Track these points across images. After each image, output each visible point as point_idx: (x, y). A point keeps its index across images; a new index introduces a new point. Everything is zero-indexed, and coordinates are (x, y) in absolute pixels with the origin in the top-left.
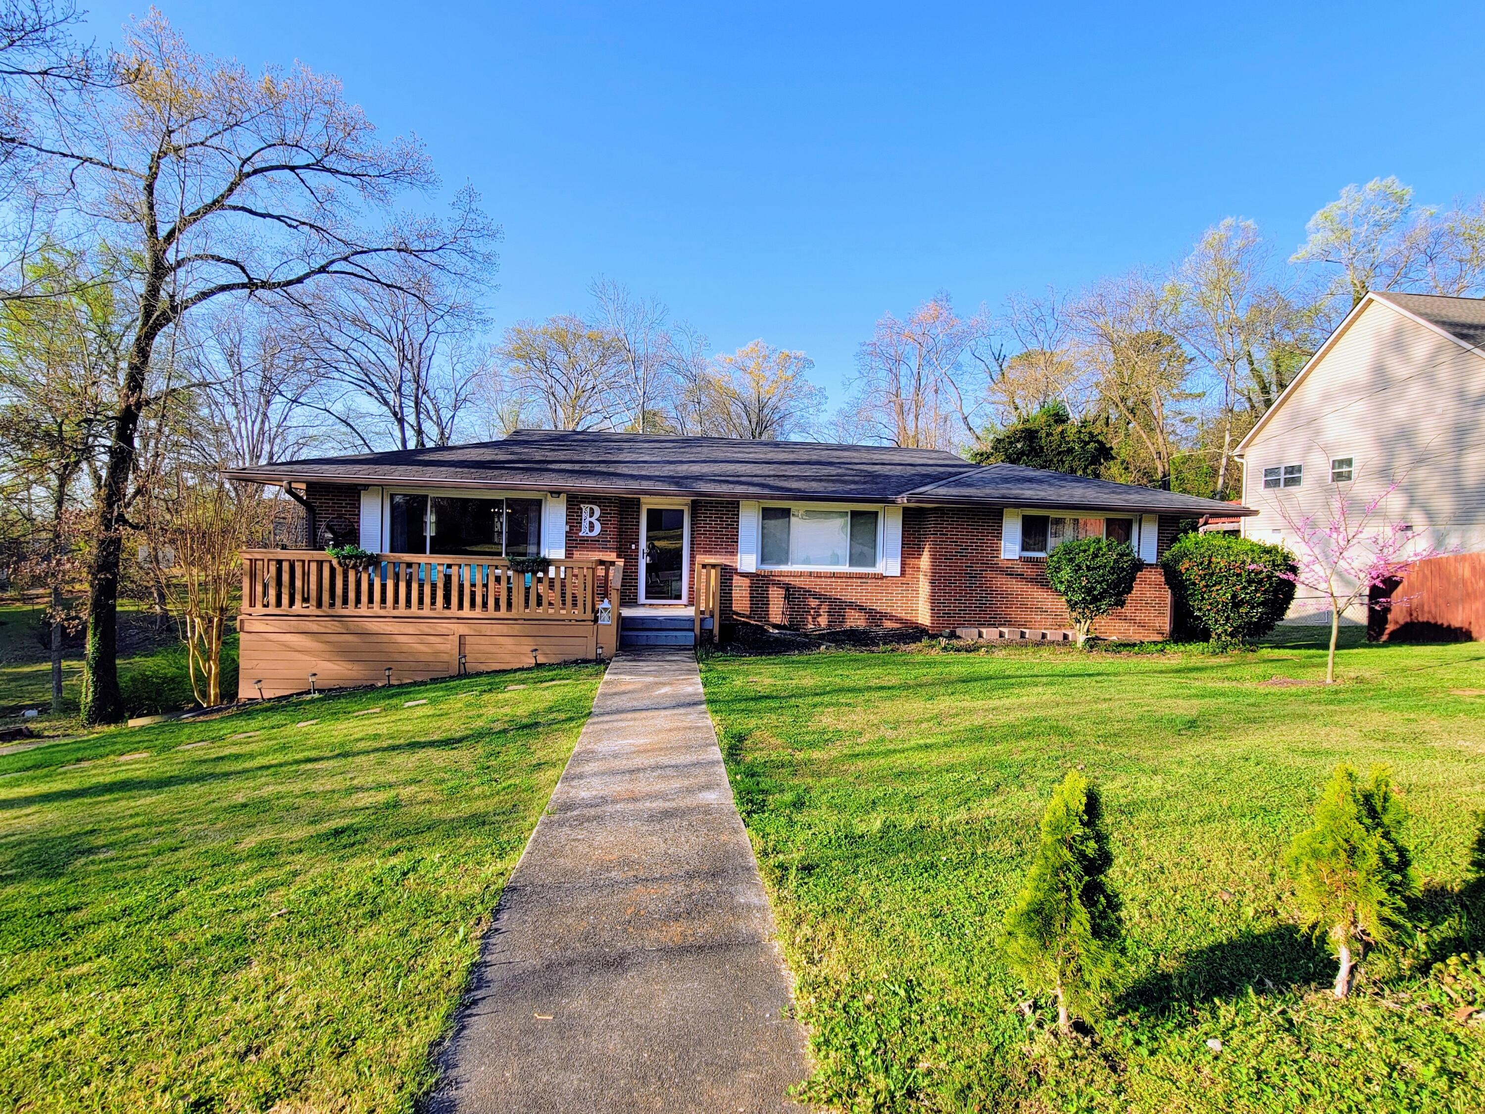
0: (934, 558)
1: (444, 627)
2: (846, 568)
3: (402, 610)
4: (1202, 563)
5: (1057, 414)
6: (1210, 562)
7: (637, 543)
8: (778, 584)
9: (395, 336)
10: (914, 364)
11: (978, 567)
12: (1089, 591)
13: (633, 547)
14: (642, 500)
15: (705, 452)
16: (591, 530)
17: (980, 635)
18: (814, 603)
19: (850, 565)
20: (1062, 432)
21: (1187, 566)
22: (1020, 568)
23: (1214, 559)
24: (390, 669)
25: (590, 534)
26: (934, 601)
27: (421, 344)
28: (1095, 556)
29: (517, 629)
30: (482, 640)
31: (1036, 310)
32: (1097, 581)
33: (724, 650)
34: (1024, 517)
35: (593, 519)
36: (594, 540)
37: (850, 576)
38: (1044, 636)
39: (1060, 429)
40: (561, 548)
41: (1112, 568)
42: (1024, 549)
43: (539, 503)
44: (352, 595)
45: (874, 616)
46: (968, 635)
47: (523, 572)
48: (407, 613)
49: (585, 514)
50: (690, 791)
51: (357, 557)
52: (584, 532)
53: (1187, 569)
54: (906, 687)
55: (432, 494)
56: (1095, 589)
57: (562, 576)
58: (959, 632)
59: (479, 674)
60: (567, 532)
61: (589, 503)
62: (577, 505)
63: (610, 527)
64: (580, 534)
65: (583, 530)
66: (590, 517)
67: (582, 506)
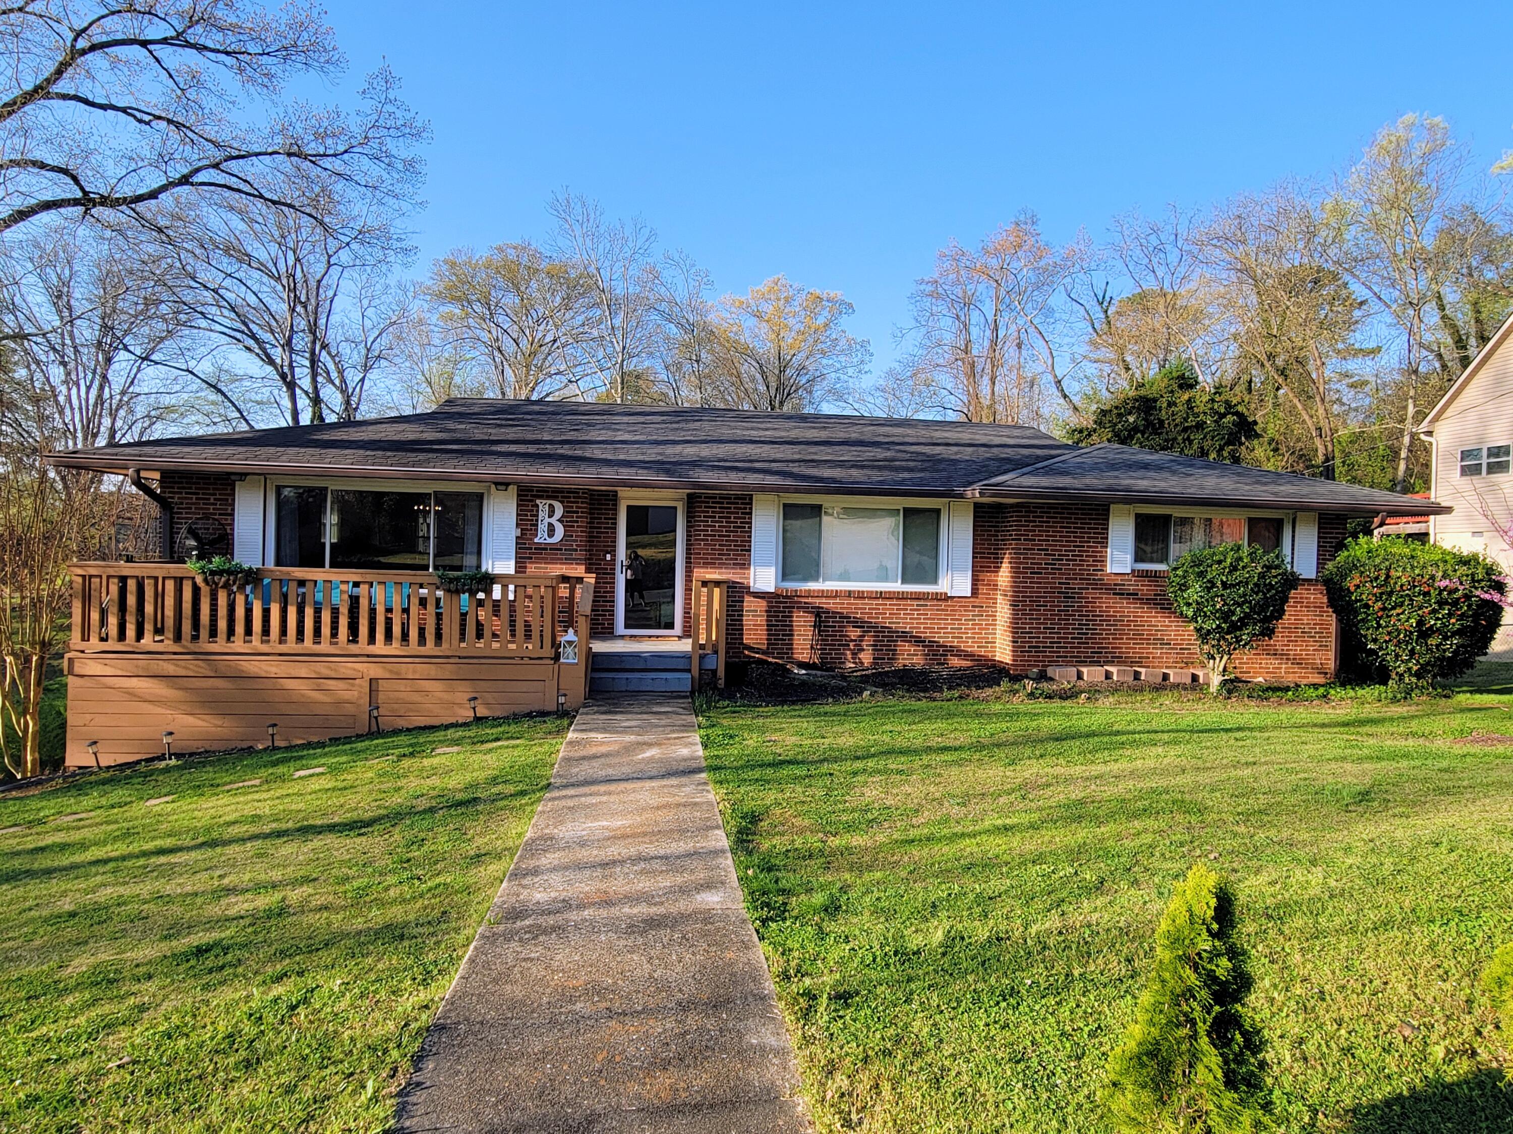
0: (1016, 571)
1: (348, 667)
2: (897, 586)
3: (291, 645)
4: (1377, 578)
5: (1182, 377)
6: (1388, 576)
7: (613, 552)
8: (806, 608)
9: (283, 269)
10: (989, 308)
11: (1076, 584)
12: (1226, 616)
13: (608, 557)
14: (620, 494)
15: (706, 428)
16: (551, 535)
17: (1080, 676)
18: (854, 633)
19: (903, 583)
20: (1189, 400)
21: (1357, 581)
22: (1132, 585)
23: (1393, 573)
24: (274, 725)
25: (549, 541)
26: (1017, 630)
27: (319, 282)
28: (1234, 568)
29: (448, 671)
30: (401, 685)
31: (1153, 238)
32: (1236, 603)
33: (731, 697)
34: (1138, 516)
35: (553, 520)
36: (554, 548)
37: (903, 597)
38: (1165, 677)
39: (1186, 397)
40: (509, 559)
41: (1256, 585)
42: (1138, 558)
43: (480, 498)
44: (222, 624)
45: (936, 651)
46: (1064, 676)
47: (458, 592)
48: (299, 648)
49: (543, 513)
50: (684, 891)
51: (229, 572)
52: (541, 537)
53: (1358, 586)
54: (979, 747)
55: (333, 486)
56: (1233, 613)
57: (511, 597)
58: (1050, 672)
59: (396, 732)
60: (517, 538)
61: (549, 498)
62: (531, 501)
63: (577, 531)
64: (536, 540)
65: (539, 535)
66: (550, 517)
67: (538, 501)
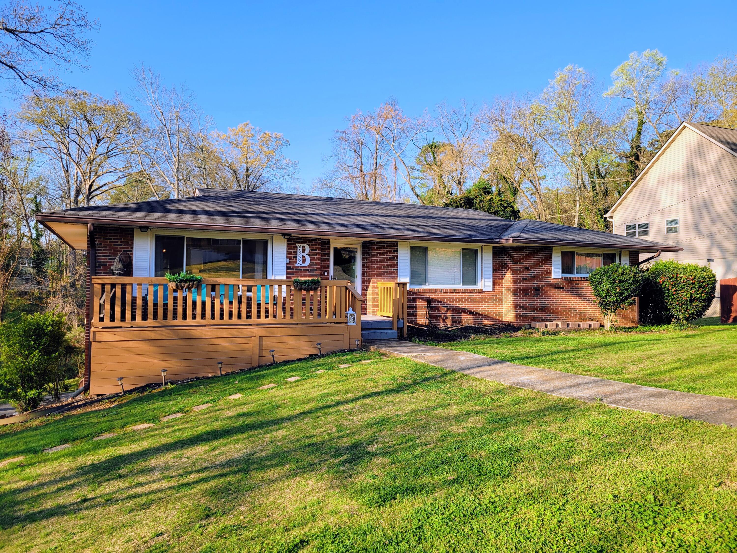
0: (515, 278)
1: (247, 331)
2: (460, 286)
3: (217, 320)
4: (672, 278)
6: (677, 277)
7: (328, 271)
8: (422, 298)
11: (540, 284)
12: (620, 295)
13: (326, 274)
14: (331, 241)
16: (304, 262)
17: (546, 326)
18: (443, 310)
19: (463, 285)
21: (663, 279)
22: (562, 283)
23: (679, 275)
25: (303, 265)
29: (297, 331)
30: (274, 340)
32: (625, 289)
34: (563, 252)
35: (305, 254)
36: (305, 269)
37: (463, 292)
38: (579, 325)
40: (283, 275)
41: (633, 281)
42: (563, 272)
44: (180, 310)
45: (478, 317)
46: (540, 326)
47: (301, 289)
49: (300, 251)
52: (299, 263)
53: (664, 281)
56: (624, 294)
58: (533, 325)
60: (287, 264)
61: (302, 242)
62: (294, 244)
63: (316, 260)
64: (296, 265)
65: (298, 262)
66: (303, 252)
67: (297, 245)
